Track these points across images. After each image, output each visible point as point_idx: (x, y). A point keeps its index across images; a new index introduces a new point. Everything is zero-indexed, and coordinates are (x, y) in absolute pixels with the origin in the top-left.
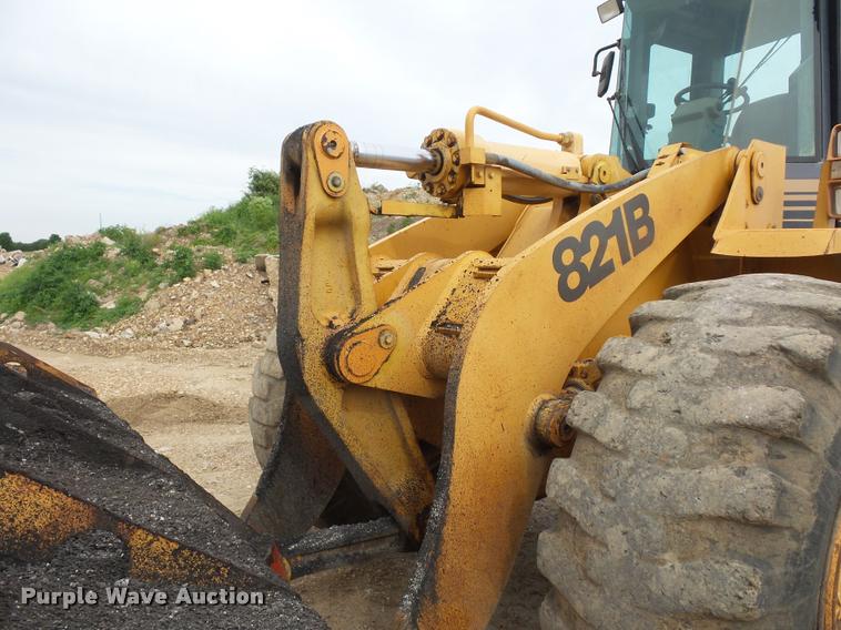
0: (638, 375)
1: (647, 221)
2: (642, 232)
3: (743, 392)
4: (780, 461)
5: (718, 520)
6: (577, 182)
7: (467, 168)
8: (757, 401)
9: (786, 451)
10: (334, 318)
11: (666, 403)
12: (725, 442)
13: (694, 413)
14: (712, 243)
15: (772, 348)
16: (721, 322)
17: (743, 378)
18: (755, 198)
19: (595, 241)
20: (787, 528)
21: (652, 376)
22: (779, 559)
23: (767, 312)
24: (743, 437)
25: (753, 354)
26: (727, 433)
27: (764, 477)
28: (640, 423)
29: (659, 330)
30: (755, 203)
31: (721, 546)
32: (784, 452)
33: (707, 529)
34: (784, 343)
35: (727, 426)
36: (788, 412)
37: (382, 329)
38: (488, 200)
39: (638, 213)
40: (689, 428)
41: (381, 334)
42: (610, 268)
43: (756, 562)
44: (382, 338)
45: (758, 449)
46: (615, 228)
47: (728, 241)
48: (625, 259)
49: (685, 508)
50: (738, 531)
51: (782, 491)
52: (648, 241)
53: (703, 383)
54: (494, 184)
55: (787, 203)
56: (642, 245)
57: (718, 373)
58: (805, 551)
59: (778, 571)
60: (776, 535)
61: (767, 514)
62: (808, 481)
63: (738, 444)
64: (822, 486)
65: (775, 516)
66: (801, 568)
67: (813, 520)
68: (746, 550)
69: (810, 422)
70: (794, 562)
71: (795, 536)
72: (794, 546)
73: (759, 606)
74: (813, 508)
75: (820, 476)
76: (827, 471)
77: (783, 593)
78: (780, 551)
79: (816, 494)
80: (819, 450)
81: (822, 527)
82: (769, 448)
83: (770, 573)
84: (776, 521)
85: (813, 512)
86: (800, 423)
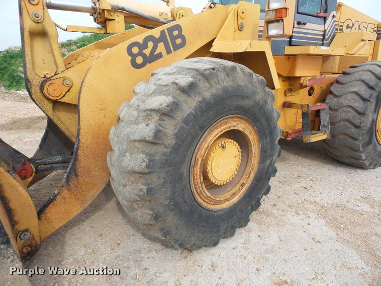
1: (181, 36)
2: (179, 41)
4: (163, 122)
5: (140, 141)
8: (159, 101)
9: (165, 118)
10: (47, 74)
12: (148, 115)
13: (142, 106)
15: (173, 83)
16: (165, 74)
18: (240, 28)
19: (150, 44)
20: (162, 144)
22: (159, 154)
24: (153, 114)
25: (167, 85)
26: (149, 112)
28: (129, 111)
30: (240, 30)
31: (140, 150)
32: (164, 119)
33: (137, 144)
34: (176, 81)
35: (149, 110)
36: (165, 104)
37: (64, 79)
39: (176, 33)
40: (140, 111)
41: (64, 80)
42: (160, 56)
43: (148, 154)
44: (64, 82)
45: (157, 118)
46: (162, 39)
47: (216, 47)
48: (169, 52)
50: (145, 145)
52: (182, 45)
53: (148, 96)
57: (154, 92)
58: (170, 152)
59: (157, 158)
60: (158, 146)
61: (151, 138)
62: (173, 129)
63: (151, 116)
64: (179, 131)
65: (154, 139)
66: (168, 158)
67: (174, 142)
68: (147, 151)
69: (175, 108)
70: (165, 156)
71: (166, 147)
72: (165, 150)
73: (148, 168)
74: (174, 138)
75: (178, 127)
76: (182, 126)
77: (160, 165)
78: (159, 152)
79: (176, 133)
80: (179, 119)
81: (179, 145)
82: (160, 117)
83: (153, 158)
84: (156, 141)
85: (174, 139)
86: (169, 108)
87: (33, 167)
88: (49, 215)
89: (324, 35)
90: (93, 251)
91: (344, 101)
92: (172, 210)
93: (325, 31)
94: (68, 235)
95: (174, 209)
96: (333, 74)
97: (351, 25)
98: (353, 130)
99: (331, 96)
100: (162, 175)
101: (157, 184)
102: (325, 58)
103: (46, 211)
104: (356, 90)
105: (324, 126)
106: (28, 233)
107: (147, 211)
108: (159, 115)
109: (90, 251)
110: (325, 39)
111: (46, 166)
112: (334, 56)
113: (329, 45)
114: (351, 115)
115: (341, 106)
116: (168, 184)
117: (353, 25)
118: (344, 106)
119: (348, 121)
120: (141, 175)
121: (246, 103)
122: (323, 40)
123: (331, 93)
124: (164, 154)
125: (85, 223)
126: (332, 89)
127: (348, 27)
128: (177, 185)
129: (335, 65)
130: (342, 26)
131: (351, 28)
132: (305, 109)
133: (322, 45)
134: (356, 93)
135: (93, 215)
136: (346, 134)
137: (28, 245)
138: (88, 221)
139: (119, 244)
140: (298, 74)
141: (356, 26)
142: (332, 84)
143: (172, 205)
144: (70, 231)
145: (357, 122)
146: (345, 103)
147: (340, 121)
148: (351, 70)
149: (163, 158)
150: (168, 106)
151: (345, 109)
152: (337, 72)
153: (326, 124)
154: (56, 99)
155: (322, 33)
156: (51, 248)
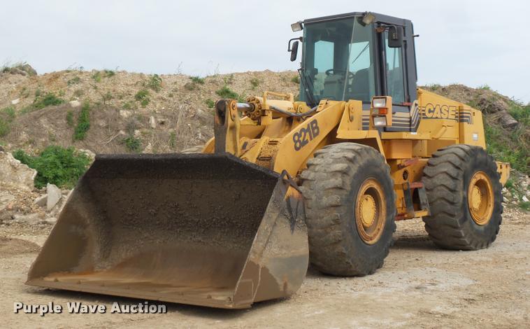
0: (317, 165)
1: (317, 127)
2: (316, 131)
3: (337, 165)
4: (344, 177)
5: (333, 188)
6: (293, 112)
7: (264, 111)
8: (339, 166)
9: (345, 175)
11: (323, 169)
12: (334, 174)
13: (328, 170)
14: (336, 134)
15: (343, 157)
16: (334, 152)
17: (337, 163)
18: (351, 119)
19: (303, 134)
20: (345, 189)
21: (320, 165)
23: (343, 150)
24: (337, 173)
25: (339, 158)
27: (340, 179)
28: (317, 173)
29: (321, 155)
30: (351, 121)
33: (331, 191)
34: (345, 156)
35: (334, 171)
38: (268, 120)
39: (314, 125)
40: (327, 173)
42: (307, 142)
43: (340, 195)
45: (340, 175)
46: (308, 130)
47: (341, 134)
48: (311, 139)
49: (327, 187)
50: (336, 190)
51: (343, 182)
52: (317, 134)
53: (330, 164)
54: (270, 115)
55: (363, 120)
56: (316, 135)
57: (333, 162)
58: (348, 194)
59: (344, 197)
62: (349, 181)
63: (336, 175)
64: (352, 183)
65: (342, 187)
66: (348, 198)
67: (350, 188)
68: (338, 193)
69: (349, 170)
71: (347, 191)
73: (340, 202)
75: (351, 180)
76: (353, 180)
77: (345, 201)
80: (351, 176)
82: (342, 175)
83: (342, 197)
89: (410, 121)
91: (437, 181)
93: (411, 118)
96: (423, 158)
97: (432, 109)
98: (449, 207)
99: (425, 178)
100: (346, 208)
101: (343, 213)
102: (415, 142)
104: (445, 170)
105: (424, 204)
110: (412, 126)
112: (421, 140)
113: (415, 130)
114: (445, 192)
115: (436, 186)
117: (434, 109)
118: (438, 186)
119: (443, 198)
120: (335, 208)
121: (378, 170)
122: (410, 125)
123: (425, 175)
124: (346, 195)
126: (425, 171)
127: (430, 111)
129: (424, 150)
130: (423, 111)
131: (433, 112)
132: (405, 187)
133: (410, 130)
134: (446, 173)
136: (445, 212)
140: (394, 156)
141: (437, 110)
142: (424, 168)
145: (450, 198)
146: (438, 182)
147: (436, 200)
148: (439, 153)
151: (439, 188)
152: (426, 156)
153: (425, 201)
155: (409, 120)
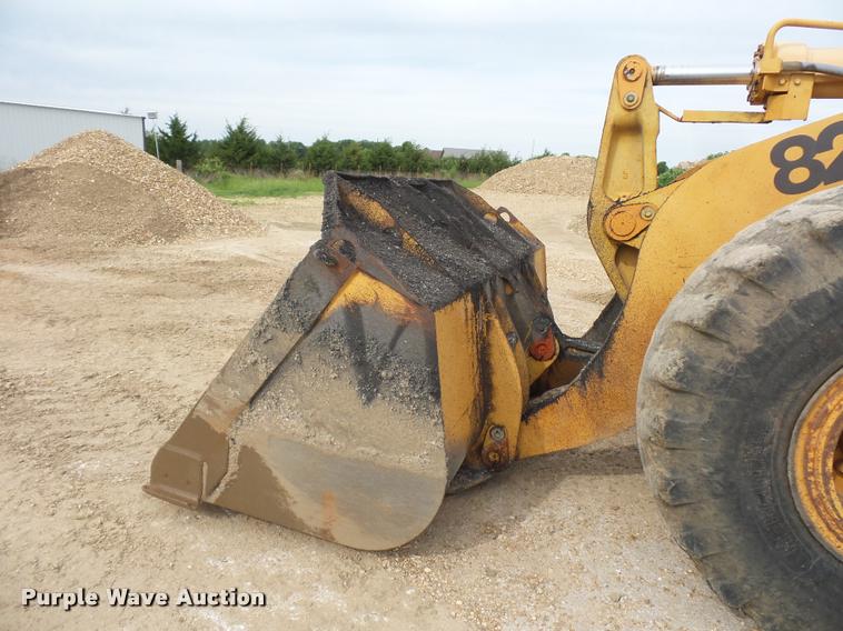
4: (742, 297)
9: (751, 291)
10: (624, 196)
12: (720, 279)
15: (804, 219)
20: (725, 342)
22: (713, 361)
26: (724, 274)
31: (681, 342)
32: (748, 292)
34: (813, 217)
35: (727, 269)
36: (757, 261)
41: (643, 208)
44: (643, 212)
45: (733, 286)
50: (692, 335)
54: (801, 90)
58: (738, 363)
59: (708, 366)
60: (715, 344)
61: (701, 322)
62: (761, 317)
63: (725, 282)
64: (775, 325)
65: (708, 326)
66: (731, 374)
67: (756, 345)
68: (691, 347)
69: (780, 273)
70: (725, 367)
71: (732, 350)
72: (730, 357)
73: (680, 381)
74: (758, 336)
75: (776, 316)
76: (787, 316)
77: (708, 384)
78: (715, 357)
79: (767, 328)
80: (783, 297)
81: (767, 356)
82: (740, 286)
83: (697, 364)
84: (711, 331)
85: (757, 340)
86: (762, 270)
87: (558, 346)
88: (540, 422)
90: (586, 521)
92: (716, 496)
94: (568, 480)
95: (722, 496)
100: (709, 408)
101: (692, 421)
103: (539, 414)
106: (502, 433)
107: (662, 470)
108: (741, 281)
109: (581, 518)
111: (579, 353)
116: (719, 432)
120: (668, 392)
124: (723, 364)
125: (605, 478)
128: (742, 445)
135: (630, 473)
137: (497, 452)
138: (612, 478)
139: (634, 538)
143: (718, 483)
144: (576, 477)
149: (721, 371)
150: (760, 265)
154: (620, 239)
156: (533, 483)
